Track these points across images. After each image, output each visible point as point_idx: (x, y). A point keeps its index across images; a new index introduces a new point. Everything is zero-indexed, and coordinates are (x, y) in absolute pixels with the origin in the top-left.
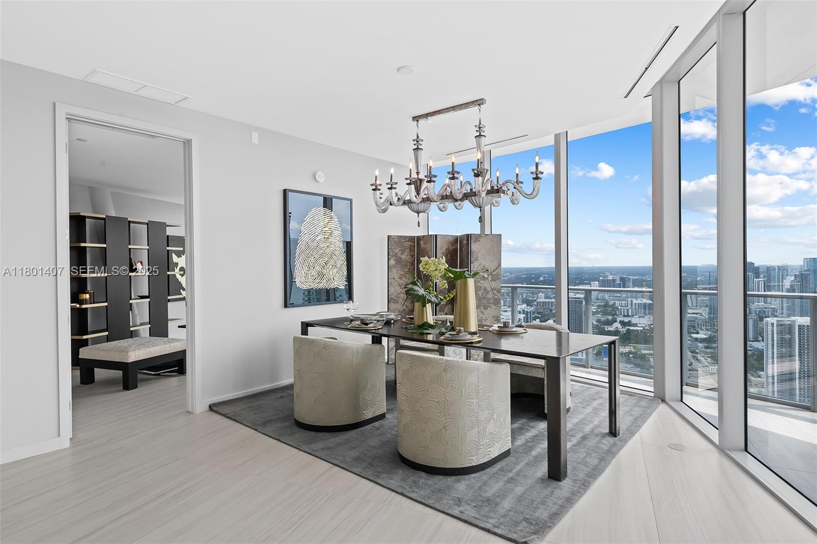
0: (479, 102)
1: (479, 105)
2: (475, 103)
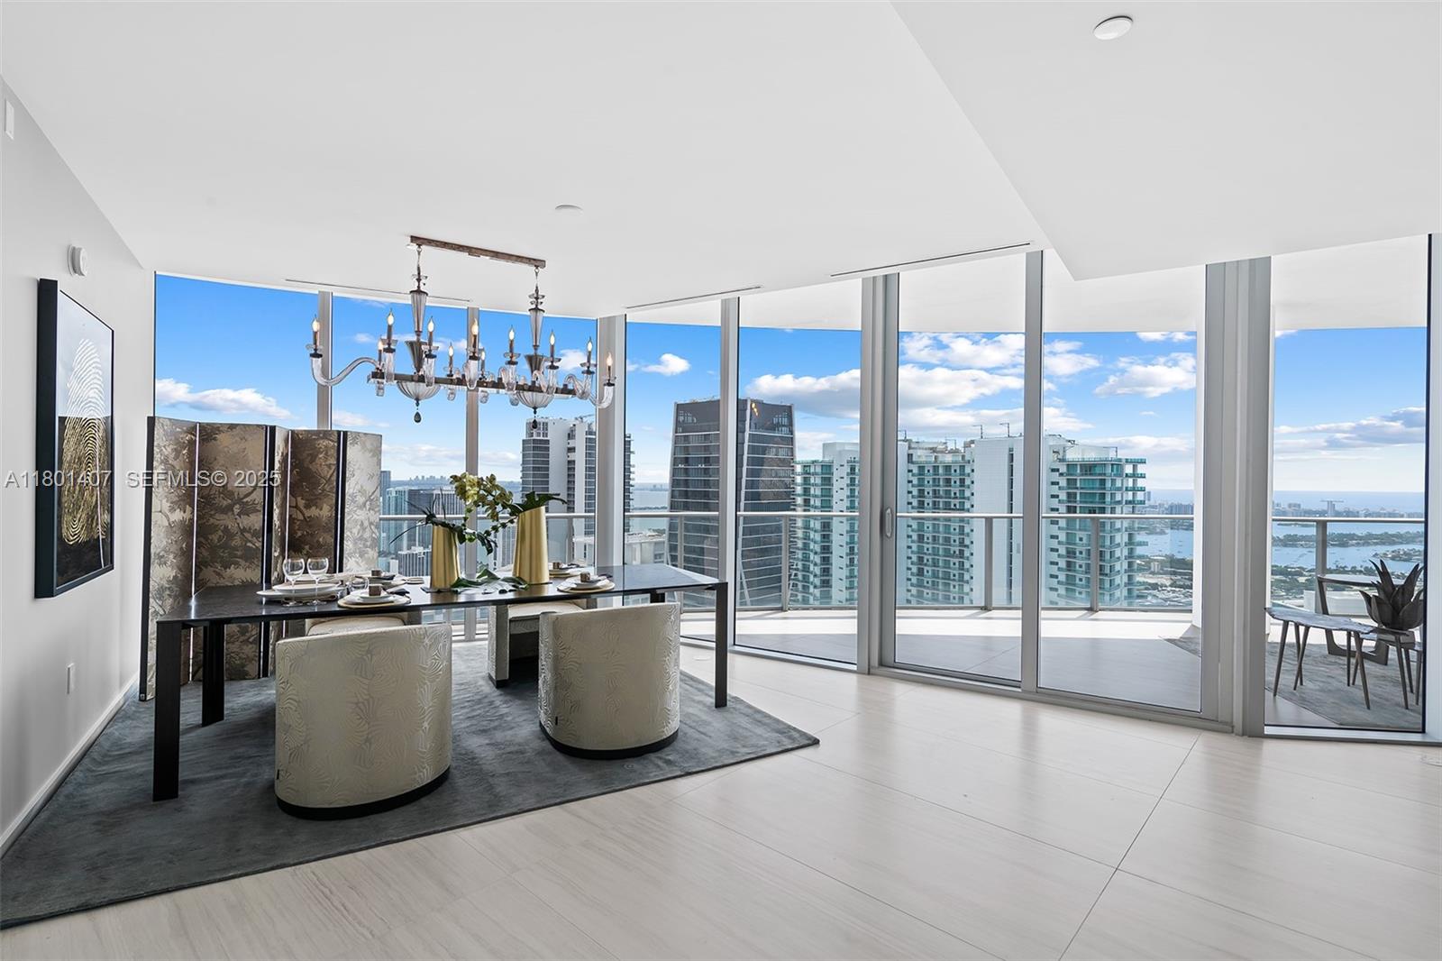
0: (538, 263)
1: (537, 267)
2: (532, 262)
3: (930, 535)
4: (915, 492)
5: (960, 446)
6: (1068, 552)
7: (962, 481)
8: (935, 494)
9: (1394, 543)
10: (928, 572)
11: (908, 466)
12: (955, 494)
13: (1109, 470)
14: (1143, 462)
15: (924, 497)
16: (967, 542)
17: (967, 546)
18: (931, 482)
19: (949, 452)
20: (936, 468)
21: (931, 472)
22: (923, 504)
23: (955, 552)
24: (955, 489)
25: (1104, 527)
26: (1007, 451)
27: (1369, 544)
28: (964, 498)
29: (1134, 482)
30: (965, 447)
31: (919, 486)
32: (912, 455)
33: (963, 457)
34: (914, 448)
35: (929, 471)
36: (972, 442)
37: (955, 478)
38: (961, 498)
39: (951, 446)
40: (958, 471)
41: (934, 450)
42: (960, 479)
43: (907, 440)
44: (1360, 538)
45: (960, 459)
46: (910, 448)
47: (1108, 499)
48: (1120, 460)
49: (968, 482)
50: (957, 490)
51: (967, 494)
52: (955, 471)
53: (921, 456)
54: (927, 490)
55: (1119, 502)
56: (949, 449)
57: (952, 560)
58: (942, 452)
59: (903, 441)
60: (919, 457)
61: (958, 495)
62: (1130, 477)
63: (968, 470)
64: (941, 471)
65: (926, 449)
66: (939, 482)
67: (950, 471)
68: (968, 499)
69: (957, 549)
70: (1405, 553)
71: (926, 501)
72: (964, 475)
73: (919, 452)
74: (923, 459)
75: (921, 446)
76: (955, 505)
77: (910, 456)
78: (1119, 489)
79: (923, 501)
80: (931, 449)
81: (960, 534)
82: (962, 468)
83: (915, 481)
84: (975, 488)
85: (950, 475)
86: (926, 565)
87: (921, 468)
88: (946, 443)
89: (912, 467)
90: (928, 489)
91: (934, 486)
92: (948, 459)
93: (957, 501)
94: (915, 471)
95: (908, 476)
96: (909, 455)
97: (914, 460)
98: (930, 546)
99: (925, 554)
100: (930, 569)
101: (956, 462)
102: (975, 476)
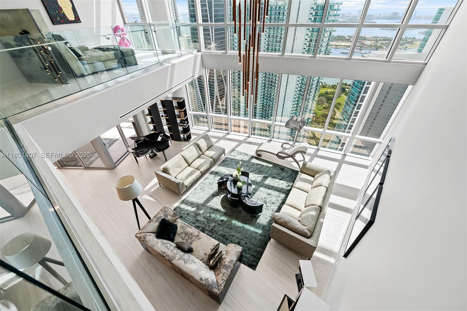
3: (272, 35)
4: (269, 18)
6: (310, 40)
8: (275, 19)
10: (270, 48)
12: (281, 18)
14: (341, 4)
15: (271, 20)
18: (274, 14)
20: (276, 8)
23: (278, 41)
24: (281, 16)
29: (337, 12)
31: (270, 15)
35: (274, 9)
37: (282, 12)
38: (282, 20)
45: (284, 3)
48: (335, 3)
51: (284, 18)
52: (282, 9)
54: (272, 17)
57: (277, 44)
62: (336, 10)
67: (280, 9)
68: (285, 20)
69: (279, 40)
72: (284, 10)
74: (273, 4)
78: (331, 15)
82: (284, 7)
85: (280, 11)
86: (270, 46)
87: (271, 8)
92: (280, 3)
98: (271, 39)
99: (270, 42)
100: (271, 47)
101: (283, 5)
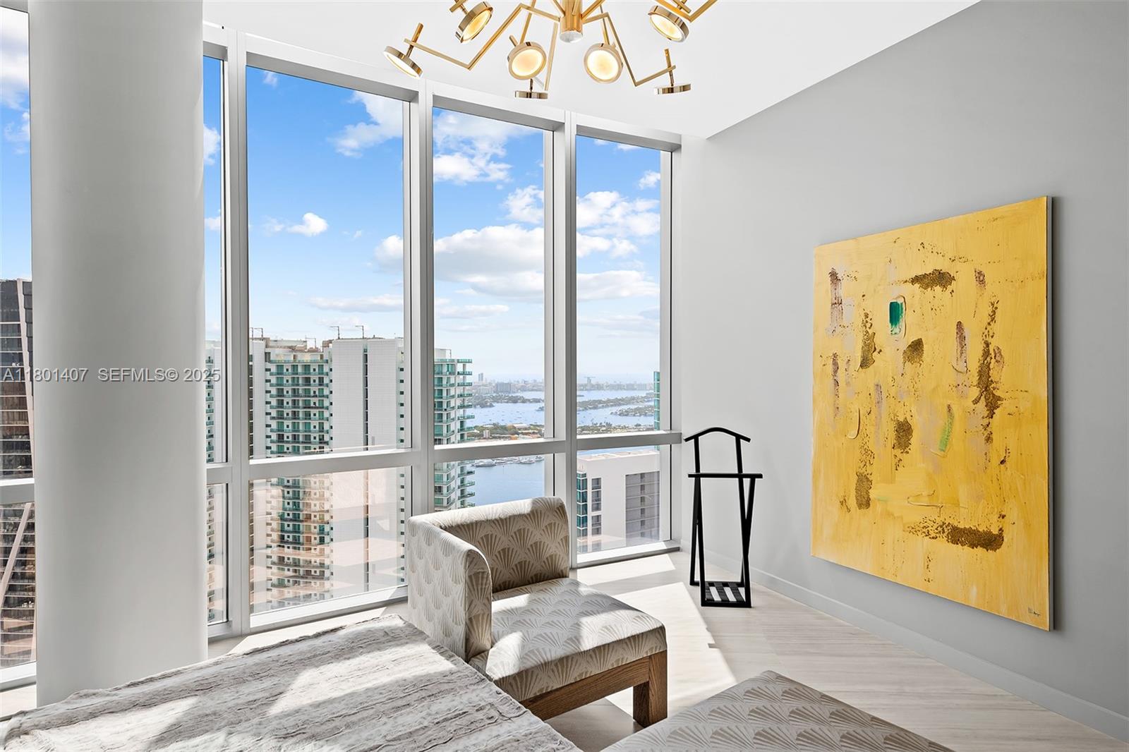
4: (274, 391)
5: (319, 346)
7: (321, 380)
8: (295, 393)
9: (620, 405)
11: (265, 365)
12: (315, 392)
13: (445, 369)
14: (470, 362)
15: (283, 396)
16: (327, 438)
17: (327, 443)
18: (290, 382)
19: (309, 351)
20: (295, 367)
21: (290, 371)
22: (283, 404)
24: (314, 388)
25: (442, 418)
26: (362, 351)
27: (607, 406)
28: (323, 396)
29: (464, 378)
30: (323, 347)
31: (278, 385)
32: (269, 353)
33: (322, 357)
34: (271, 347)
35: (287, 370)
36: (330, 342)
37: (314, 377)
38: (320, 396)
39: (310, 345)
40: (317, 370)
41: (292, 349)
42: (319, 378)
43: (264, 339)
44: (604, 402)
45: (319, 358)
46: (267, 347)
47: (444, 394)
48: (453, 360)
49: (326, 381)
50: (316, 389)
51: (326, 392)
52: (314, 370)
53: (278, 354)
54: (285, 389)
55: (453, 397)
56: (308, 348)
58: (301, 351)
59: (260, 339)
60: (277, 355)
61: (317, 393)
62: (461, 374)
63: (326, 369)
64: (300, 370)
65: (285, 347)
66: (298, 381)
67: (309, 370)
68: (327, 397)
70: (626, 411)
71: (286, 400)
72: (323, 374)
73: (278, 351)
74: (282, 358)
75: (279, 344)
76: (315, 403)
77: (267, 355)
78: (453, 385)
79: (283, 400)
80: (290, 347)
81: (320, 431)
82: (321, 367)
83: (274, 380)
84: (333, 386)
85: (309, 374)
87: (280, 367)
88: (306, 342)
89: (269, 366)
90: (288, 389)
91: (293, 385)
92: (307, 358)
93: (316, 400)
94: (274, 369)
95: (266, 375)
96: (266, 353)
97: (272, 359)
101: (315, 362)
102: (333, 375)
